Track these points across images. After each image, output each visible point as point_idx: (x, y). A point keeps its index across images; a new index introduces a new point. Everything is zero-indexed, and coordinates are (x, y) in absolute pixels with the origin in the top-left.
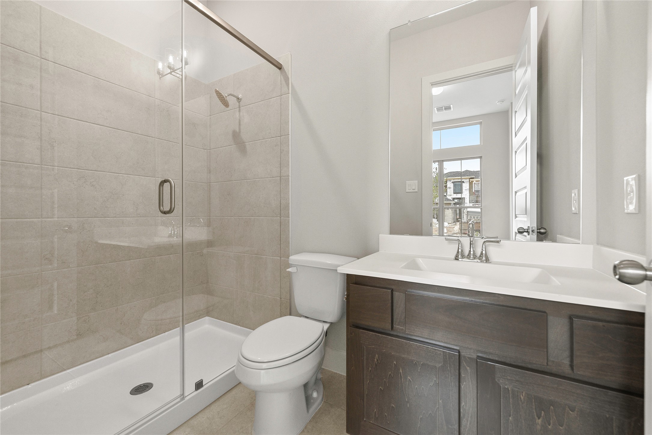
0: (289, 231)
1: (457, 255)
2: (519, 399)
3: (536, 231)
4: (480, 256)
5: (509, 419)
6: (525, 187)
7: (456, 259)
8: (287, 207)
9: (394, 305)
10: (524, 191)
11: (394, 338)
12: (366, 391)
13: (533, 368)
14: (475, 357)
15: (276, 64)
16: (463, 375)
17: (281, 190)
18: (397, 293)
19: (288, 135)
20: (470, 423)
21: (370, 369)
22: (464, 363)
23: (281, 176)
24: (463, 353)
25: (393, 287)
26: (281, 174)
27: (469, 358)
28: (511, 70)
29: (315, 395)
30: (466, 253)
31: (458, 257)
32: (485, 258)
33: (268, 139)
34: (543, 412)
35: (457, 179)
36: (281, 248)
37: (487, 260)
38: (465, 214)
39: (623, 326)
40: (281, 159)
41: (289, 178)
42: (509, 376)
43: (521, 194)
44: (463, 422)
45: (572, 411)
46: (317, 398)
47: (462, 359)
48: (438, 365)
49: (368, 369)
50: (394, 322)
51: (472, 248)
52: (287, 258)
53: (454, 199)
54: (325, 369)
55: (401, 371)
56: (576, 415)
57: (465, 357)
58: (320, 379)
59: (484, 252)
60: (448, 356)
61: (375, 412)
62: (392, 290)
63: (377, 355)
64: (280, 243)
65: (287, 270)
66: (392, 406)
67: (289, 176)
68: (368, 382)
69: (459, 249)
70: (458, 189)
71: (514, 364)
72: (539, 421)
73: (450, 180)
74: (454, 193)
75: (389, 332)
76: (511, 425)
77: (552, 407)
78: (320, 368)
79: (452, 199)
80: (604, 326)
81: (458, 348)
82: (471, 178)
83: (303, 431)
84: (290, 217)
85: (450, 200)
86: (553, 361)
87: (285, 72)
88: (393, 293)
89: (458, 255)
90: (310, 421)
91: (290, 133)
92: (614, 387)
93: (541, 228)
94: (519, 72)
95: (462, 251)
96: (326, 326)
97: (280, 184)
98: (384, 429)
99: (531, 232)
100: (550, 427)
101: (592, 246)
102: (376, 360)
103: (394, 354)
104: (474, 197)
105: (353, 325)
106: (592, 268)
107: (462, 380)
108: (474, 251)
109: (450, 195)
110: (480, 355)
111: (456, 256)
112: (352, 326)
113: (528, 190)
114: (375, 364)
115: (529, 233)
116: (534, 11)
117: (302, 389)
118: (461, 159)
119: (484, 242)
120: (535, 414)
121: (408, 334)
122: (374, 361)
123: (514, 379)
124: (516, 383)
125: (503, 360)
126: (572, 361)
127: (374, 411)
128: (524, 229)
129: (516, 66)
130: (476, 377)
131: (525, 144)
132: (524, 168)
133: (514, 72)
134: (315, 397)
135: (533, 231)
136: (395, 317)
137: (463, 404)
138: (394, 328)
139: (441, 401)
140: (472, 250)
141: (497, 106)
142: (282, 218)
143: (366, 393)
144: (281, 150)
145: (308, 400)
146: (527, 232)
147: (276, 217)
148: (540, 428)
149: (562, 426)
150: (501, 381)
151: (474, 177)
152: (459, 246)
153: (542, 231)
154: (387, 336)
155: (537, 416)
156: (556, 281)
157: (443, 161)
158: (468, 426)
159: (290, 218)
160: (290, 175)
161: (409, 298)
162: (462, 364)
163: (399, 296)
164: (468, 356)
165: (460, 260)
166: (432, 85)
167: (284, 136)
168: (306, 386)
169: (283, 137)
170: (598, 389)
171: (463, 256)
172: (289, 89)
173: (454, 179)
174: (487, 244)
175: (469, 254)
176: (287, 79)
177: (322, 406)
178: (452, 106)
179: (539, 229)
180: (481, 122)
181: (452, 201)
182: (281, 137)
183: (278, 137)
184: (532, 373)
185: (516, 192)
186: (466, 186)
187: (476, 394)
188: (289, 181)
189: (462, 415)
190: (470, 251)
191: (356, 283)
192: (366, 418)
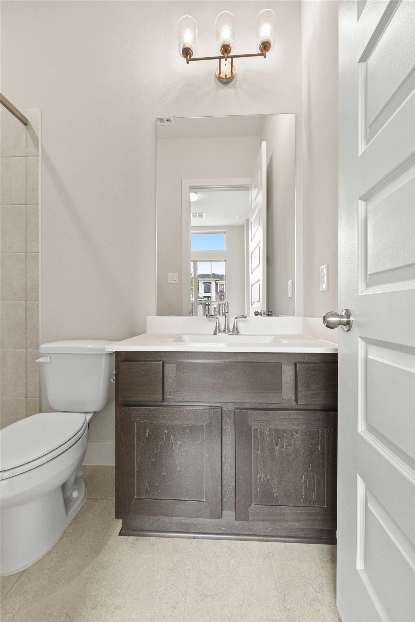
0: (38, 317)
1: (215, 330)
2: (265, 435)
3: (266, 313)
4: (233, 330)
5: (258, 453)
6: (259, 281)
7: (215, 334)
8: (36, 288)
9: (165, 376)
10: (257, 284)
11: (165, 408)
12: (137, 469)
13: (273, 407)
14: (233, 409)
15: (20, 117)
16: (224, 427)
17: (26, 269)
18: (167, 365)
19: (36, 204)
20: (230, 467)
21: (141, 444)
22: (225, 417)
23: (27, 252)
24: (224, 409)
25: (164, 359)
26: (27, 249)
27: (229, 411)
28: (248, 190)
29: (75, 494)
30: (222, 328)
31: (216, 332)
32: (236, 331)
33: (7, 206)
34: (279, 440)
35: (207, 280)
36: (27, 338)
37: (238, 333)
38: (212, 310)
39: (323, 364)
40: (26, 231)
41: (38, 255)
42: (258, 418)
43: (256, 286)
44: (224, 469)
45: (296, 434)
46: (78, 498)
47: (224, 413)
48: (205, 423)
49: (140, 445)
50: (165, 393)
51: (227, 323)
52: (36, 349)
53: (204, 297)
54: (86, 465)
55: (172, 438)
56: (299, 435)
57: (225, 411)
58: (81, 477)
59: (235, 325)
60: (213, 413)
61: (147, 486)
62: (163, 362)
63: (148, 429)
64: (26, 332)
65: (37, 361)
66: (164, 474)
67: (39, 253)
68: (139, 458)
69: (217, 324)
70: (207, 289)
71: (261, 408)
72: (277, 448)
73: (201, 281)
74: (205, 292)
75: (160, 404)
76: (259, 457)
77: (285, 434)
78: (80, 465)
79: (202, 297)
80: (314, 366)
81: (220, 405)
82: (217, 280)
83: (62, 538)
84: (39, 300)
85: (201, 298)
86: (285, 399)
87: (33, 129)
88: (164, 364)
89: (217, 330)
90: (71, 524)
91: (40, 203)
92: (319, 409)
93: (269, 311)
94: (254, 193)
95: (219, 326)
96: (89, 417)
97: (26, 262)
98: (156, 499)
99: (263, 314)
100: (284, 450)
101: (301, 318)
102: (147, 434)
103: (165, 423)
104: (218, 297)
105: (123, 405)
106: (301, 334)
107: (223, 432)
108: (228, 326)
109: (201, 294)
110: (237, 407)
111: (215, 332)
112: (121, 405)
113: (261, 282)
114: (147, 438)
115: (262, 315)
116: (264, 144)
117: (60, 490)
118: (211, 261)
119: (235, 319)
120: (275, 443)
121: (178, 402)
122: (146, 435)
123: (261, 419)
124: (263, 423)
125: (253, 407)
126: (296, 396)
127: (145, 485)
128: (259, 313)
129: (251, 187)
130: (234, 425)
131: (258, 247)
132: (258, 266)
133: (250, 191)
134: (75, 497)
135: (264, 313)
136: (166, 388)
137: (224, 452)
138: (165, 399)
139: (207, 455)
140: (227, 324)
141: (236, 220)
142: (28, 302)
143: (136, 470)
144: (26, 220)
145: (67, 502)
146: (261, 314)
147: (20, 301)
148: (278, 453)
149: (291, 447)
150: (252, 424)
151: (219, 279)
152: (217, 322)
153: (270, 313)
154: (159, 408)
155: (276, 444)
156: (284, 341)
157: (197, 261)
158: (228, 470)
159: (40, 302)
160: (40, 251)
161: (179, 367)
162: (224, 418)
163: (170, 368)
164: (228, 410)
165: (218, 334)
166: (190, 188)
167: (31, 205)
168: (64, 487)
169: (29, 205)
170: (311, 412)
171: (220, 331)
172: (38, 151)
173: (204, 280)
174: (238, 319)
175: (224, 329)
176: (35, 139)
177: (85, 503)
178: (204, 214)
179: (268, 312)
180: (226, 231)
181: (202, 299)
182: (27, 205)
183: (22, 205)
184: (273, 411)
185: (252, 286)
186: (213, 286)
187: (234, 440)
188: (38, 259)
189: (223, 462)
190: (225, 326)
191: (126, 361)
192: (136, 495)
